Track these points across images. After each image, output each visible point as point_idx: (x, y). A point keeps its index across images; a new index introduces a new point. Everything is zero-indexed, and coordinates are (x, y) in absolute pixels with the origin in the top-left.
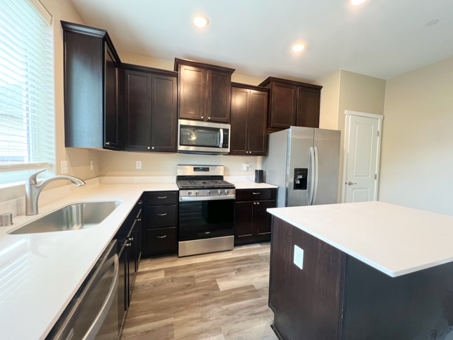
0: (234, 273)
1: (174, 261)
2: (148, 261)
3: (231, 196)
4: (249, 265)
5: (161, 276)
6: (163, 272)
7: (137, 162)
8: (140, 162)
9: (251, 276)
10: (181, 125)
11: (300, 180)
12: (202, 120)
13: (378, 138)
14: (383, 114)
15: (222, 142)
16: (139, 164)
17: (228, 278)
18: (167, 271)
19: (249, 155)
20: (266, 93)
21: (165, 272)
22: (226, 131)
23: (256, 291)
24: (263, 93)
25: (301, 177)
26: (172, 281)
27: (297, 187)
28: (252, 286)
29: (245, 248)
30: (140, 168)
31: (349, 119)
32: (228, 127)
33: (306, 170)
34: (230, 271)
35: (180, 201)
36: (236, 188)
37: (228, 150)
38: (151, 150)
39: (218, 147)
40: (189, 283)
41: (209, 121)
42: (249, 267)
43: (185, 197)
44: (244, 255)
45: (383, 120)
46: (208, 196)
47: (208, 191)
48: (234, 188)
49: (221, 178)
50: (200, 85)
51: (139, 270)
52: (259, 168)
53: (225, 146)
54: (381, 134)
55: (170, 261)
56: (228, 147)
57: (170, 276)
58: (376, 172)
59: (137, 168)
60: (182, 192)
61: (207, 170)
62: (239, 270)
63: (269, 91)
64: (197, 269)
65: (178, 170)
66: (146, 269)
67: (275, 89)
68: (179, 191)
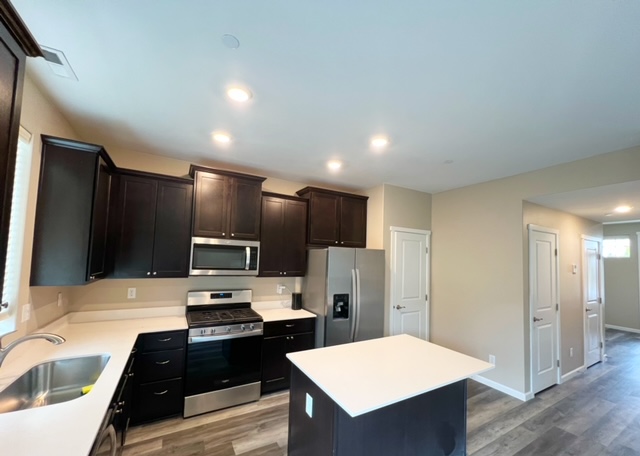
0: (255, 431)
1: (177, 424)
2: (139, 429)
3: (258, 331)
4: (276, 418)
5: (158, 446)
6: (160, 442)
7: (129, 289)
8: (134, 289)
9: (277, 432)
10: (195, 245)
11: (341, 307)
12: (223, 237)
13: (427, 255)
14: (430, 229)
15: (248, 262)
16: (132, 293)
17: (247, 438)
18: (166, 440)
19: (283, 276)
20: (304, 203)
21: (164, 441)
22: (253, 249)
23: (280, 449)
24: (301, 203)
25: (342, 304)
26: (173, 452)
27: (337, 315)
28: (276, 444)
29: (275, 396)
30: (134, 297)
31: (394, 237)
32: (257, 244)
33: (347, 295)
34: (252, 429)
35: (189, 342)
36: (265, 320)
37: (257, 272)
38: (152, 276)
39: (244, 269)
40: (195, 452)
41: (232, 238)
42: (276, 420)
43: (196, 337)
44: (273, 405)
45: (431, 236)
46: (227, 333)
47: (228, 327)
48: (262, 321)
49: (247, 305)
50: (222, 196)
51: (126, 443)
52: (298, 290)
53: (252, 267)
54: (430, 251)
55: (171, 425)
56: (255, 269)
57: (170, 446)
58: (427, 293)
59: (129, 297)
60: (192, 331)
61: (229, 296)
62: (263, 426)
63: (308, 201)
64: (209, 431)
65: (189, 299)
66: (136, 441)
67: (315, 200)
68: (187, 331)
